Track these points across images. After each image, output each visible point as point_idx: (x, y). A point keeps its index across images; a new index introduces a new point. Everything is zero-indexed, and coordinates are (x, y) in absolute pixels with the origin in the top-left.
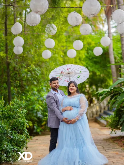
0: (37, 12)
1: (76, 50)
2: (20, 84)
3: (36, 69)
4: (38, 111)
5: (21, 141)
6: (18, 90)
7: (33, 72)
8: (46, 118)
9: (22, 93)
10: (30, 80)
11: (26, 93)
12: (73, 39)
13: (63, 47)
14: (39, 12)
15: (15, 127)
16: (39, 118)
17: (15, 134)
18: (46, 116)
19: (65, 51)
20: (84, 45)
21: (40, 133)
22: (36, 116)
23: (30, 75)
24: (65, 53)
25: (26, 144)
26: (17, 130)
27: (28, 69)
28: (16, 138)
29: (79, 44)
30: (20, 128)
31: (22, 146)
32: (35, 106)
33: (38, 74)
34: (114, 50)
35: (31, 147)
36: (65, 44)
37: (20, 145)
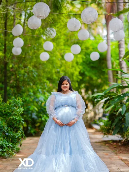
0: (39, 17)
1: (74, 54)
2: (16, 84)
3: (33, 70)
4: (32, 112)
5: (16, 138)
6: (14, 90)
7: (30, 74)
8: (40, 119)
9: (18, 93)
10: (27, 81)
11: (22, 93)
12: (72, 43)
13: (61, 50)
14: (41, 17)
15: (11, 124)
16: (33, 119)
17: (11, 131)
18: (41, 117)
19: (62, 54)
20: (82, 49)
21: (34, 134)
22: (31, 117)
23: (27, 76)
24: (63, 56)
25: (21, 141)
26: (12, 128)
27: (25, 70)
28: (12, 135)
29: (77, 48)
30: (15, 125)
31: (17, 143)
32: (30, 107)
33: (35, 76)
34: (111, 56)
35: (25, 146)
36: (63, 47)
37: (15, 142)
